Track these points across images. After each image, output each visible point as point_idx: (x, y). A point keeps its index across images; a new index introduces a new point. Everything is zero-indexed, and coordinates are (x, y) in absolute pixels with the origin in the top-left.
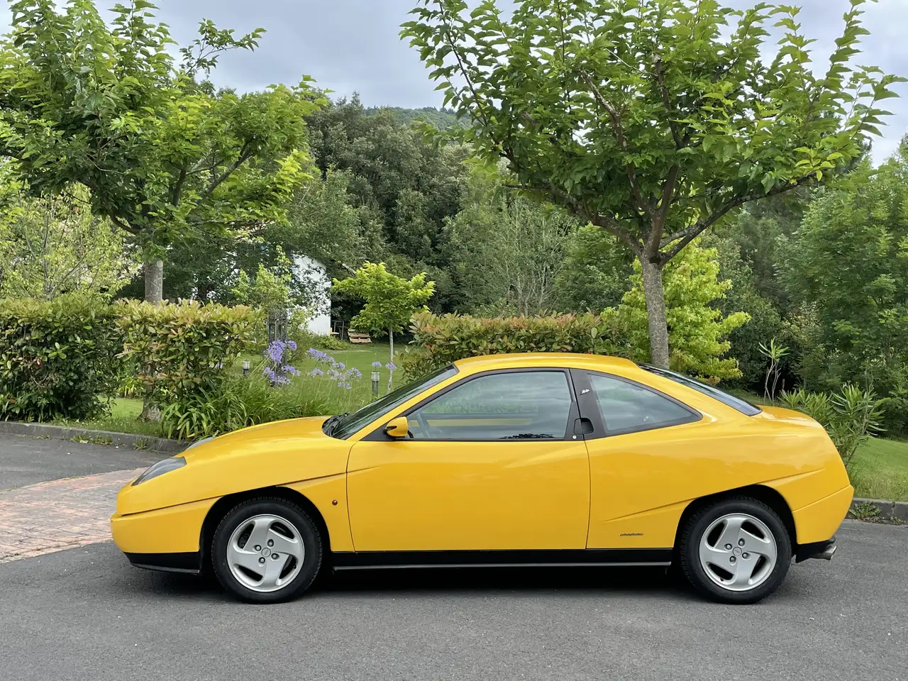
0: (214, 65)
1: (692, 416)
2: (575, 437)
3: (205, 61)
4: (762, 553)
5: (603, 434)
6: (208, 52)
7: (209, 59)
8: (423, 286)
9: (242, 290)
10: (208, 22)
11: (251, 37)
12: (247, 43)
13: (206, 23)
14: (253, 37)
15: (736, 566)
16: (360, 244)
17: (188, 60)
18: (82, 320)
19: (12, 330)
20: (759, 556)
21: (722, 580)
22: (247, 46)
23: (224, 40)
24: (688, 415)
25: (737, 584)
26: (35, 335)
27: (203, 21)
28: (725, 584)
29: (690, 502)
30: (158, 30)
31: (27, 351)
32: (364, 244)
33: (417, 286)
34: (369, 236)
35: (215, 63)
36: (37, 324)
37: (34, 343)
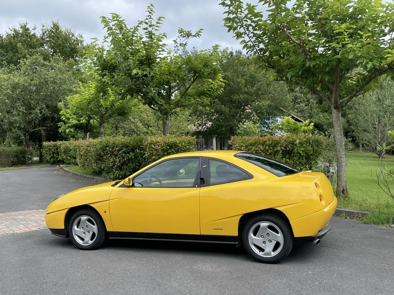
0: (187, 45)
1: (249, 176)
2: (196, 186)
3: (183, 44)
4: (278, 241)
5: (209, 185)
6: (183, 40)
7: (184, 43)
8: (308, 126)
9: (241, 131)
10: (181, 28)
11: (198, 32)
12: (198, 35)
13: (180, 29)
14: (199, 32)
15: (266, 246)
16: (306, 110)
17: (176, 44)
18: (139, 144)
19: (118, 148)
20: (276, 241)
21: (260, 252)
22: (197, 36)
23: (188, 35)
24: (248, 176)
25: (266, 254)
26: (124, 149)
27: (179, 29)
28: (261, 254)
29: (242, 215)
30: (163, 36)
31: (122, 155)
32: (308, 109)
33: (305, 126)
34: (310, 106)
35: (187, 44)
36: (125, 145)
37: (125, 152)
